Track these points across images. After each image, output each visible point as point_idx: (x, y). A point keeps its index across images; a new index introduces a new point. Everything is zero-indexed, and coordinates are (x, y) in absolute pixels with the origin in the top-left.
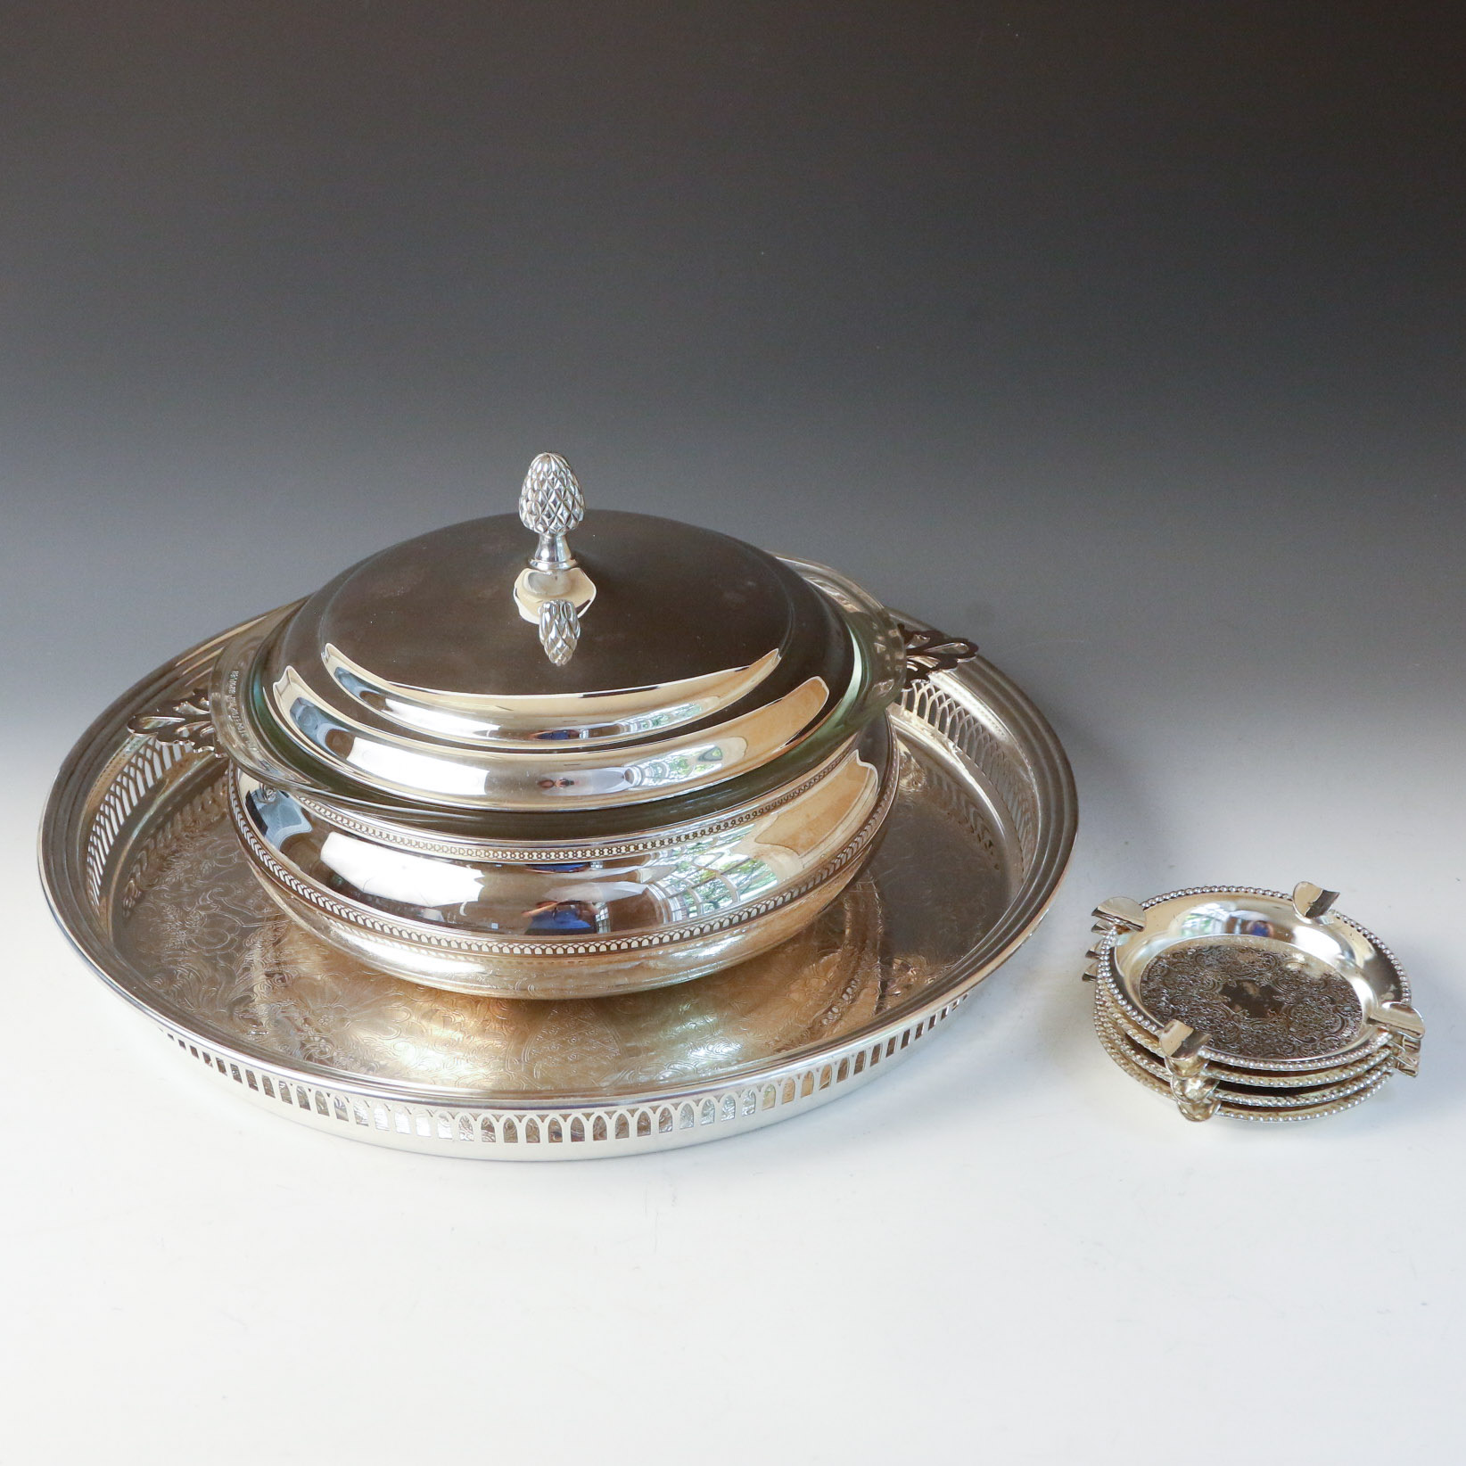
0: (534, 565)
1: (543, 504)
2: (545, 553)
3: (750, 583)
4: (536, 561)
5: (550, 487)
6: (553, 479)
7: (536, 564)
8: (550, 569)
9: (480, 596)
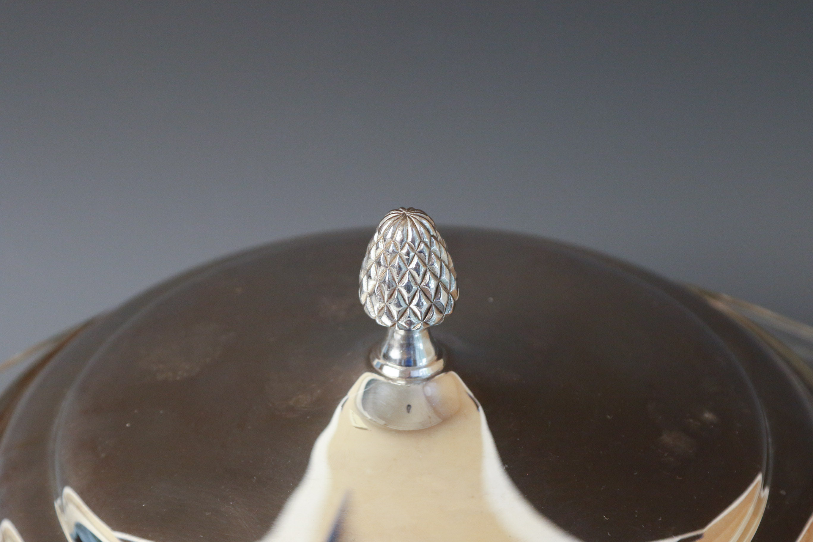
0: (377, 368)
1: (392, 286)
2: (396, 354)
3: (708, 416)
4: (382, 361)
5: (402, 265)
6: (408, 254)
7: (381, 368)
8: (402, 377)
9: (291, 403)
